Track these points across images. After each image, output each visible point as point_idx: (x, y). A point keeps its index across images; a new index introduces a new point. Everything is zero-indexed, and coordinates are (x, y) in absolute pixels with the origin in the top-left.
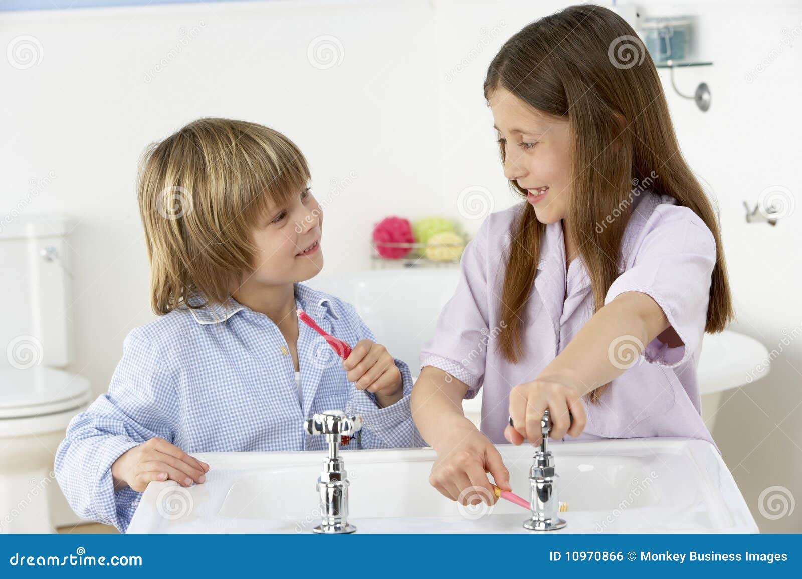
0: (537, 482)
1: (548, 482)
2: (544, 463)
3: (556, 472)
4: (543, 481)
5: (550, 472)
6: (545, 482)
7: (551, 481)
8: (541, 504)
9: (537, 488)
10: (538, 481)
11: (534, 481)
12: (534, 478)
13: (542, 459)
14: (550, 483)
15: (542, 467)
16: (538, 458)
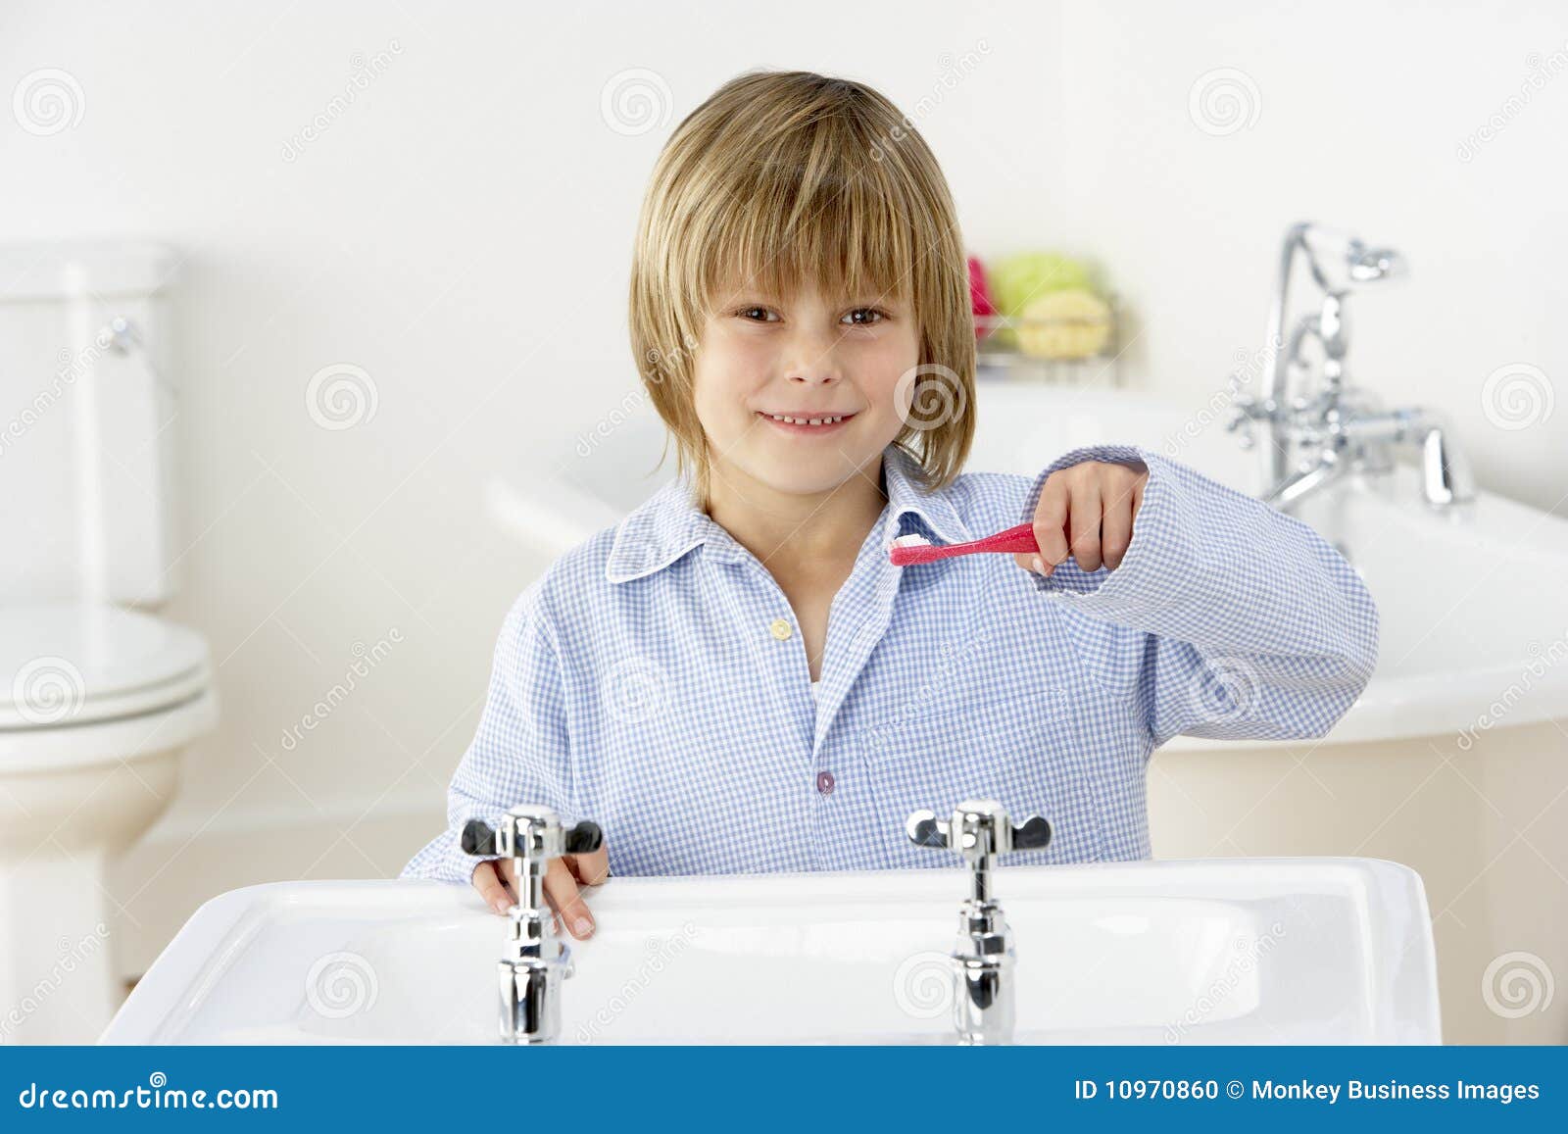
0: (966, 966)
1: (991, 966)
2: (983, 925)
3: (1007, 945)
4: (979, 964)
5: (995, 945)
6: (985, 966)
7: (998, 965)
8: (976, 1012)
9: (968, 978)
10: (970, 964)
11: (961, 963)
12: (961, 958)
13: (979, 916)
14: (994, 969)
15: (977, 934)
16: (969, 915)
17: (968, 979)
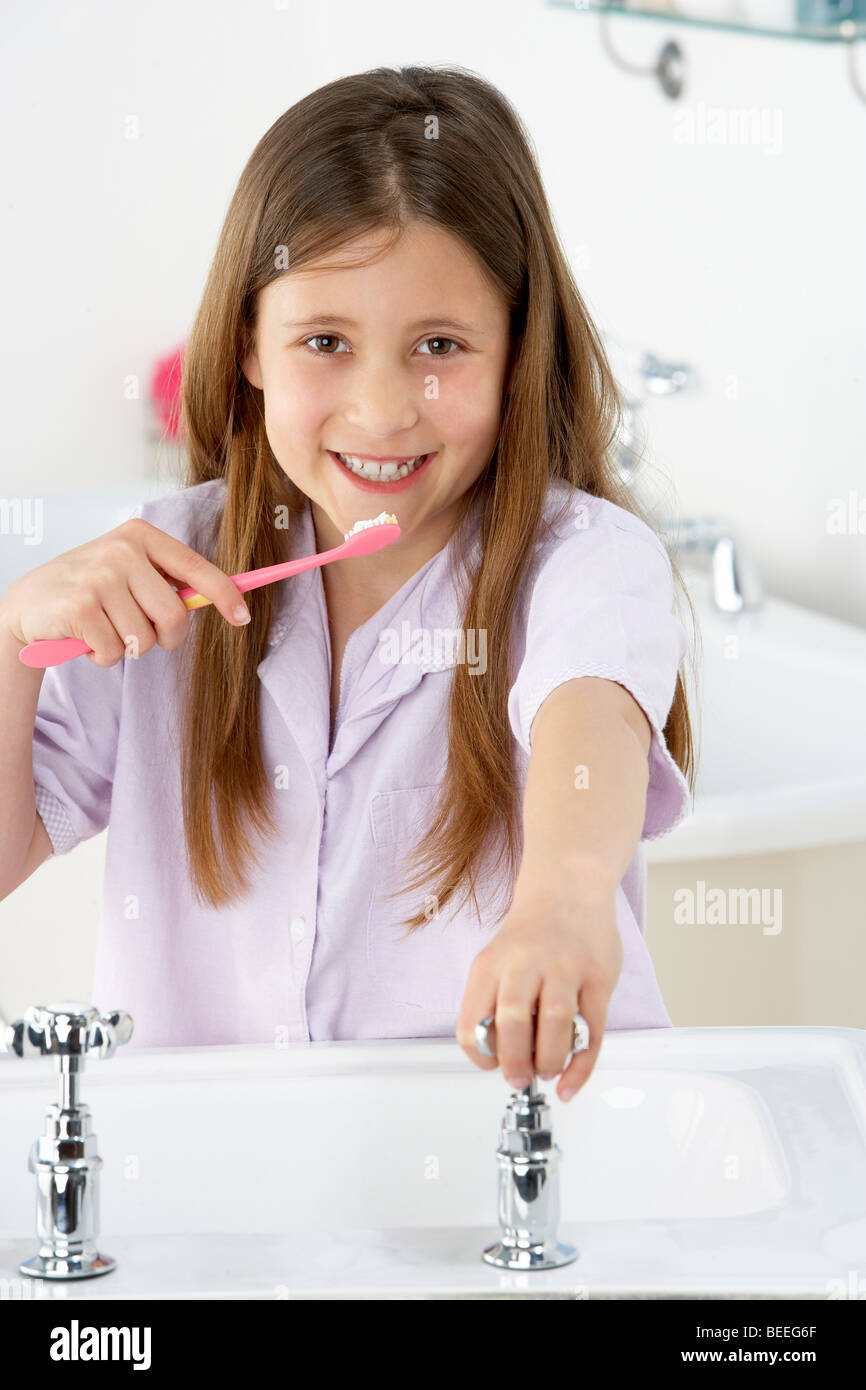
0: (513, 1162)
1: (537, 1162)
2: (530, 1121)
3: (554, 1140)
4: (526, 1160)
5: (542, 1141)
6: (532, 1162)
7: (545, 1161)
8: (522, 1205)
10: (517, 1160)
11: (508, 1159)
12: (506, 1153)
13: (526, 1111)
14: (541, 1165)
15: (524, 1130)
16: (516, 1109)
17: (514, 1174)
